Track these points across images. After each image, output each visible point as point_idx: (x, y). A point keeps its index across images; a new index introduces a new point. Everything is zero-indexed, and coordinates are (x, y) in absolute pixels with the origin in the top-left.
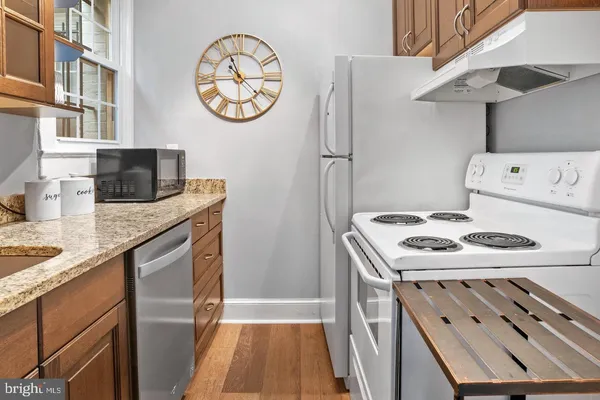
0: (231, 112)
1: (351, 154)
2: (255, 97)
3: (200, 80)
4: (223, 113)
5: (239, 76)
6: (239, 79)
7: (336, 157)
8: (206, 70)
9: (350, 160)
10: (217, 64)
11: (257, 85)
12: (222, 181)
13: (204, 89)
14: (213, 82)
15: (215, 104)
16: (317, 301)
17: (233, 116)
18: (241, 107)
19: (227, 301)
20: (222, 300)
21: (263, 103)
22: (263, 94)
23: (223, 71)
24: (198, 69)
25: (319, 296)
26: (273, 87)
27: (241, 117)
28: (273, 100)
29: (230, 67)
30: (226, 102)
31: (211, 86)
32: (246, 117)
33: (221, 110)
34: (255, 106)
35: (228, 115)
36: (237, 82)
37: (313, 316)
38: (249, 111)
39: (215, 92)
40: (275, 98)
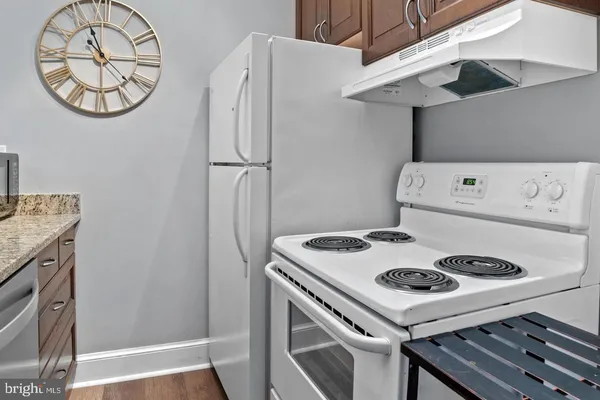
0: (88, 103)
1: (269, 162)
2: (123, 85)
3: (41, 55)
4: (76, 104)
5: (102, 55)
6: (101, 60)
7: (251, 165)
8: (52, 42)
9: (269, 169)
10: (71, 37)
11: (127, 70)
12: (75, 197)
13: (47, 68)
14: (62, 60)
15: (64, 91)
16: (203, 342)
17: (91, 109)
18: (103, 99)
19: (80, 358)
20: (74, 358)
21: (134, 94)
22: (135, 82)
23: (78, 45)
24: (40, 39)
25: (207, 335)
26: (148, 74)
27: (102, 111)
28: (147, 90)
29: (90, 42)
30: (81, 89)
31: (59, 65)
32: (110, 110)
33: (74, 100)
34: (123, 98)
35: (84, 107)
36: (98, 64)
37: (199, 360)
38: (114, 103)
39: (65, 75)
40: (150, 88)
